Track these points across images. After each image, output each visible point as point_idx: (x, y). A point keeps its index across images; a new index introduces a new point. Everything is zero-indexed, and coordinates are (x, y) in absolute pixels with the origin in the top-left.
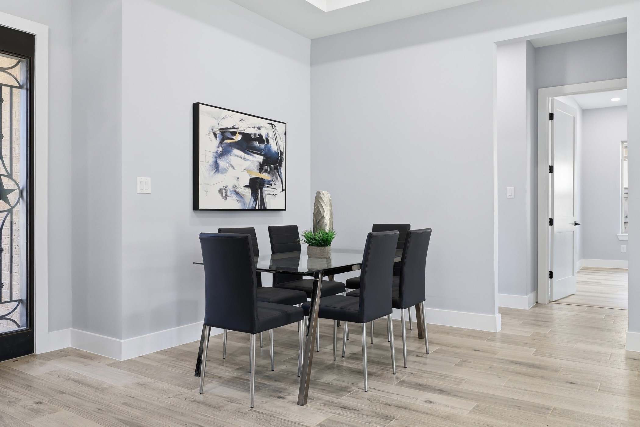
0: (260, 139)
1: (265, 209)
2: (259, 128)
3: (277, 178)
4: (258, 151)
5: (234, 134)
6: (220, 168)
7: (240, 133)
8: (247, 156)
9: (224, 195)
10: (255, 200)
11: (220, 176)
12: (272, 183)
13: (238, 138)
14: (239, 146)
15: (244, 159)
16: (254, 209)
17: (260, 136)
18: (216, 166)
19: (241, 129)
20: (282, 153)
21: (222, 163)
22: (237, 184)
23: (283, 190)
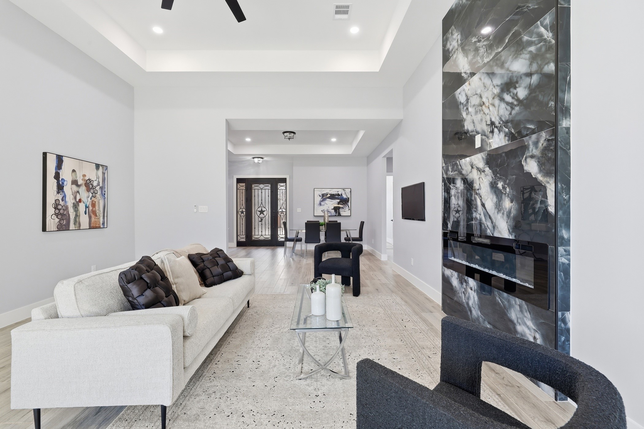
0: (338, 195)
1: (341, 216)
2: (338, 192)
3: (346, 206)
4: (338, 199)
5: (328, 195)
6: (322, 205)
7: (329, 194)
8: (332, 200)
9: (323, 212)
10: (336, 213)
11: (321, 207)
12: (344, 208)
13: (329, 195)
14: (329, 198)
15: (331, 201)
16: (336, 216)
17: (338, 194)
18: (320, 204)
19: (330, 193)
20: (348, 198)
21: (322, 203)
22: (328, 209)
23: (349, 210)
